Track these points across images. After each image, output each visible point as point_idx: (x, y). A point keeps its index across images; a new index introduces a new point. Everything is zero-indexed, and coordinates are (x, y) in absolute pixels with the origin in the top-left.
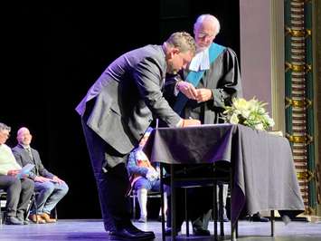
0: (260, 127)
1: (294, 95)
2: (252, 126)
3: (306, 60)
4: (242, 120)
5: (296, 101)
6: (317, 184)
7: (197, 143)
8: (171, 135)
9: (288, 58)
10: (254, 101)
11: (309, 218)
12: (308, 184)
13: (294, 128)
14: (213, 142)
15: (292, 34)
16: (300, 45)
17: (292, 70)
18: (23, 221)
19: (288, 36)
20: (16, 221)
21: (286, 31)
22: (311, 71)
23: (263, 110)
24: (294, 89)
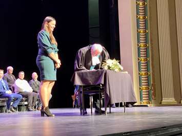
0: (117, 70)
1: (142, 57)
2: (113, 70)
3: (146, 42)
4: (109, 67)
5: (142, 58)
6: (152, 92)
7: (91, 77)
8: (81, 75)
9: (138, 42)
10: (114, 60)
11: (149, 105)
12: (148, 92)
13: (142, 70)
14: (97, 77)
15: (140, 32)
16: (143, 36)
17: (140, 46)
18: (34, 109)
19: (138, 33)
20: (32, 109)
21: (137, 31)
22: (148, 47)
23: (118, 64)
24: (142, 54)
